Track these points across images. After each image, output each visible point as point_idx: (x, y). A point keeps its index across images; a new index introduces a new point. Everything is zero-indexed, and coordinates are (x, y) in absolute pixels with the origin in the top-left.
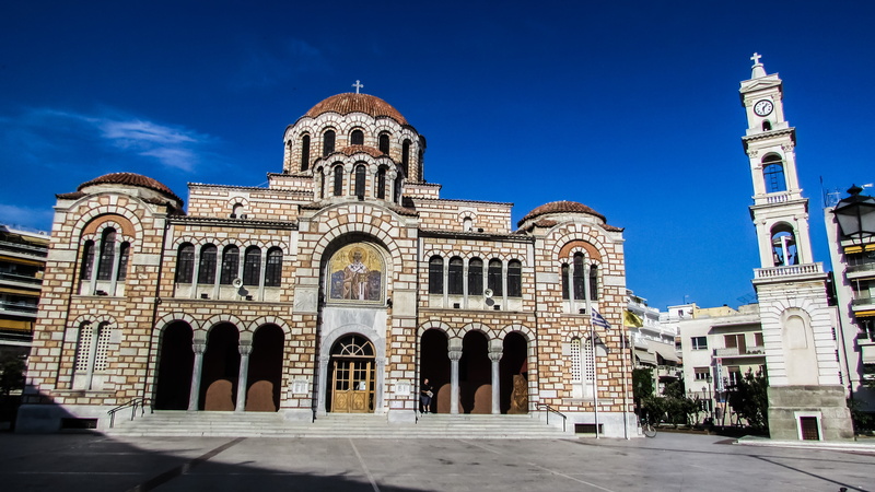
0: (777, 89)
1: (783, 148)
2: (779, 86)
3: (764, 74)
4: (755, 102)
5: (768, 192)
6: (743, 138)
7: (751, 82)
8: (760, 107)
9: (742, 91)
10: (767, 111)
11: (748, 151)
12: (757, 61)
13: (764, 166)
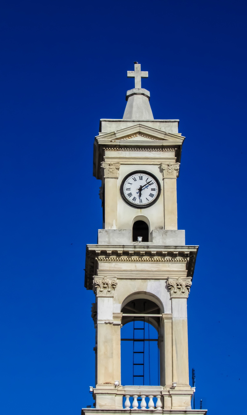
0: (171, 154)
1: (169, 287)
2: (178, 150)
3: (148, 114)
4: (125, 170)
5: (125, 382)
6: (91, 247)
7: (123, 126)
8: (132, 186)
9: (101, 139)
10: (146, 198)
11: (97, 280)
12: (138, 83)
13: (125, 320)
